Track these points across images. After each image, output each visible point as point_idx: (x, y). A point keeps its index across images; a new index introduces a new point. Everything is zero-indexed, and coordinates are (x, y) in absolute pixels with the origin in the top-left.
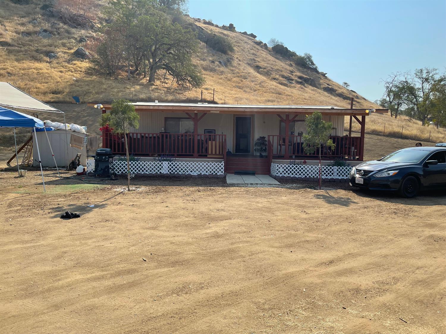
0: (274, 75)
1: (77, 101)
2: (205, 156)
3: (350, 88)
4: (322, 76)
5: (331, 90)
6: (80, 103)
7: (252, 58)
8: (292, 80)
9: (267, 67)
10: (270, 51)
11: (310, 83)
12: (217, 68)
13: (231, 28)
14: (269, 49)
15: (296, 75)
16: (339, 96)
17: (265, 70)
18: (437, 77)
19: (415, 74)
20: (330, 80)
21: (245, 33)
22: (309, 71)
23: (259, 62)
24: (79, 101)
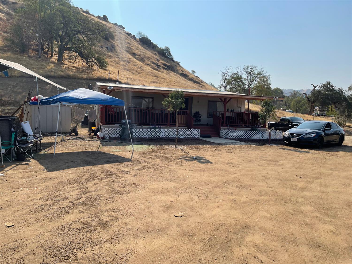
0: (147, 62)
1: (6, 75)
2: (175, 125)
3: (196, 75)
4: (177, 64)
5: (185, 75)
6: (8, 77)
7: (128, 46)
8: (160, 66)
9: (141, 54)
10: (138, 42)
11: (171, 69)
12: (106, 53)
13: (105, 18)
14: (137, 39)
15: (161, 63)
16: (191, 81)
17: (140, 57)
18: (256, 72)
19: (243, 69)
20: (182, 68)
21: (116, 24)
22: (168, 60)
23: (134, 50)
24: (8, 76)
